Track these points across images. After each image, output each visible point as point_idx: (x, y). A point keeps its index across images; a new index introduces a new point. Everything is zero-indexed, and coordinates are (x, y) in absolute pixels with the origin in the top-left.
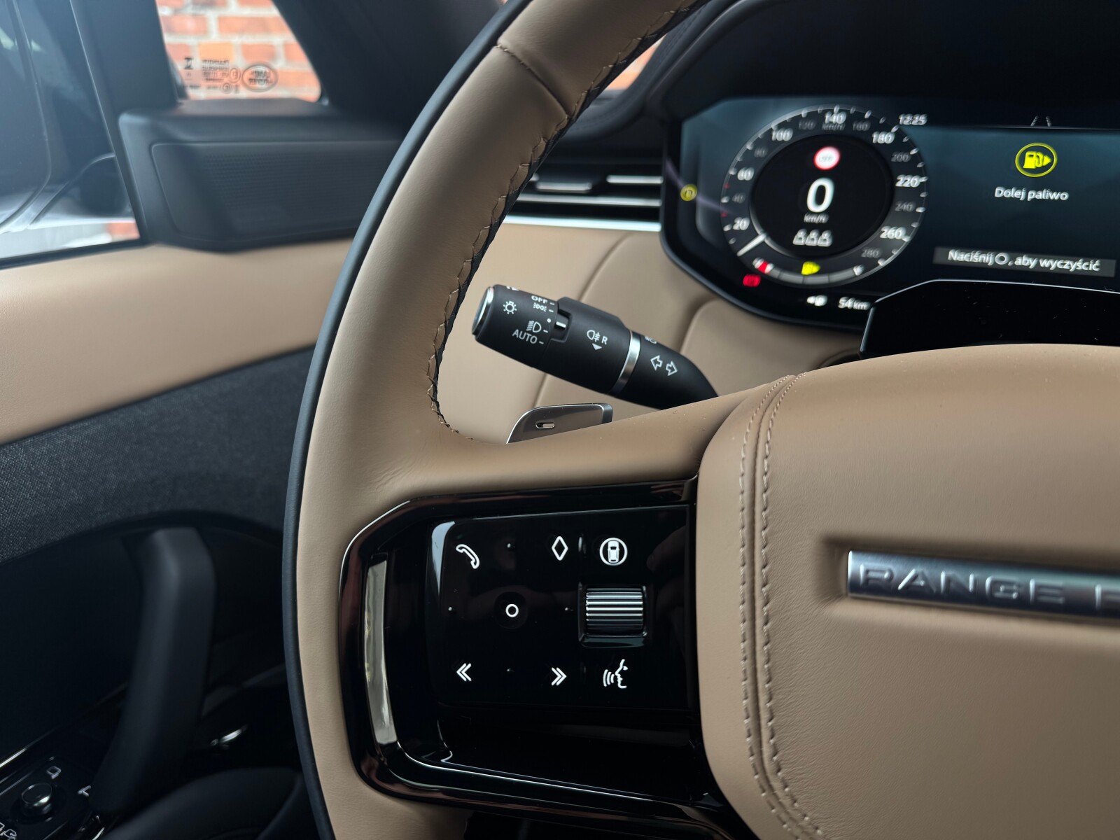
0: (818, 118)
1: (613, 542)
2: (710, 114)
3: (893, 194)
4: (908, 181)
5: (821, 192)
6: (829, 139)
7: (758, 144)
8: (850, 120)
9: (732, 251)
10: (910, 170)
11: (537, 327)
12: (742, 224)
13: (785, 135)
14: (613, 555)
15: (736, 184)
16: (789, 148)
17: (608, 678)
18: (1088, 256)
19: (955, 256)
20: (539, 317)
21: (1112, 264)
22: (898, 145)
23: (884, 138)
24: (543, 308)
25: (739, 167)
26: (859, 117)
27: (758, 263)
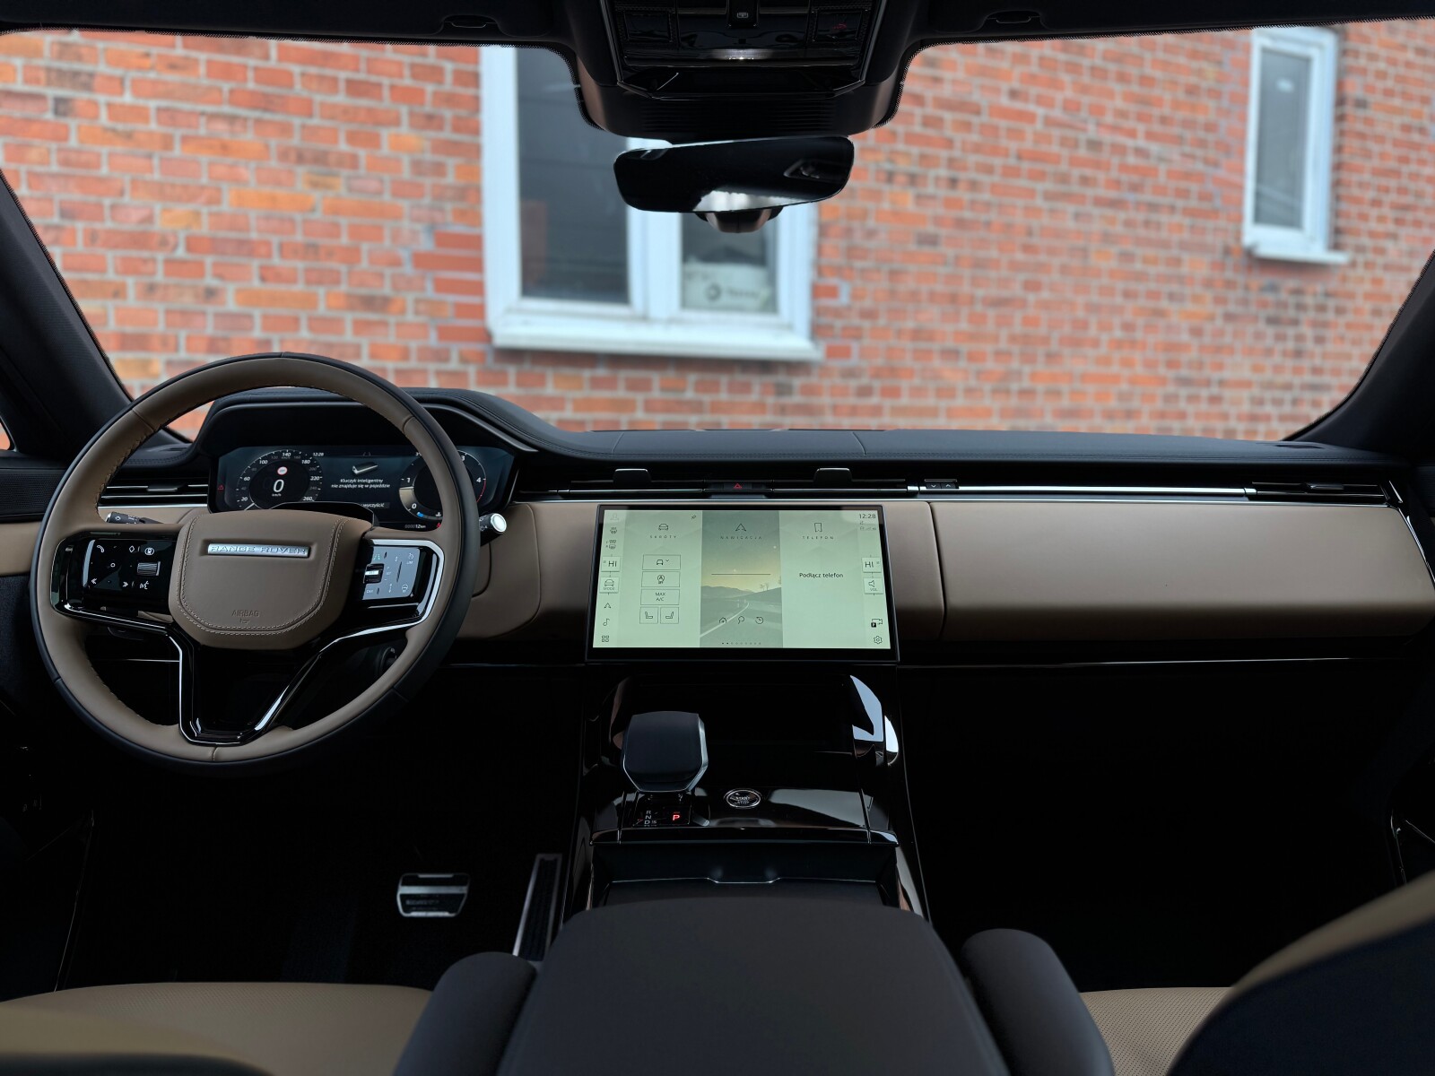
0: (279, 455)
1: (150, 549)
2: (232, 454)
3: (309, 483)
4: (315, 478)
5: (279, 484)
6: (283, 463)
7: (253, 466)
8: (293, 455)
10: (316, 474)
12: (245, 499)
13: (265, 462)
14: (149, 552)
15: (242, 482)
16: (266, 467)
17: (142, 586)
18: (380, 502)
21: (389, 504)
22: (312, 464)
23: (307, 462)
24: (133, 519)
25: (244, 476)
26: (297, 454)
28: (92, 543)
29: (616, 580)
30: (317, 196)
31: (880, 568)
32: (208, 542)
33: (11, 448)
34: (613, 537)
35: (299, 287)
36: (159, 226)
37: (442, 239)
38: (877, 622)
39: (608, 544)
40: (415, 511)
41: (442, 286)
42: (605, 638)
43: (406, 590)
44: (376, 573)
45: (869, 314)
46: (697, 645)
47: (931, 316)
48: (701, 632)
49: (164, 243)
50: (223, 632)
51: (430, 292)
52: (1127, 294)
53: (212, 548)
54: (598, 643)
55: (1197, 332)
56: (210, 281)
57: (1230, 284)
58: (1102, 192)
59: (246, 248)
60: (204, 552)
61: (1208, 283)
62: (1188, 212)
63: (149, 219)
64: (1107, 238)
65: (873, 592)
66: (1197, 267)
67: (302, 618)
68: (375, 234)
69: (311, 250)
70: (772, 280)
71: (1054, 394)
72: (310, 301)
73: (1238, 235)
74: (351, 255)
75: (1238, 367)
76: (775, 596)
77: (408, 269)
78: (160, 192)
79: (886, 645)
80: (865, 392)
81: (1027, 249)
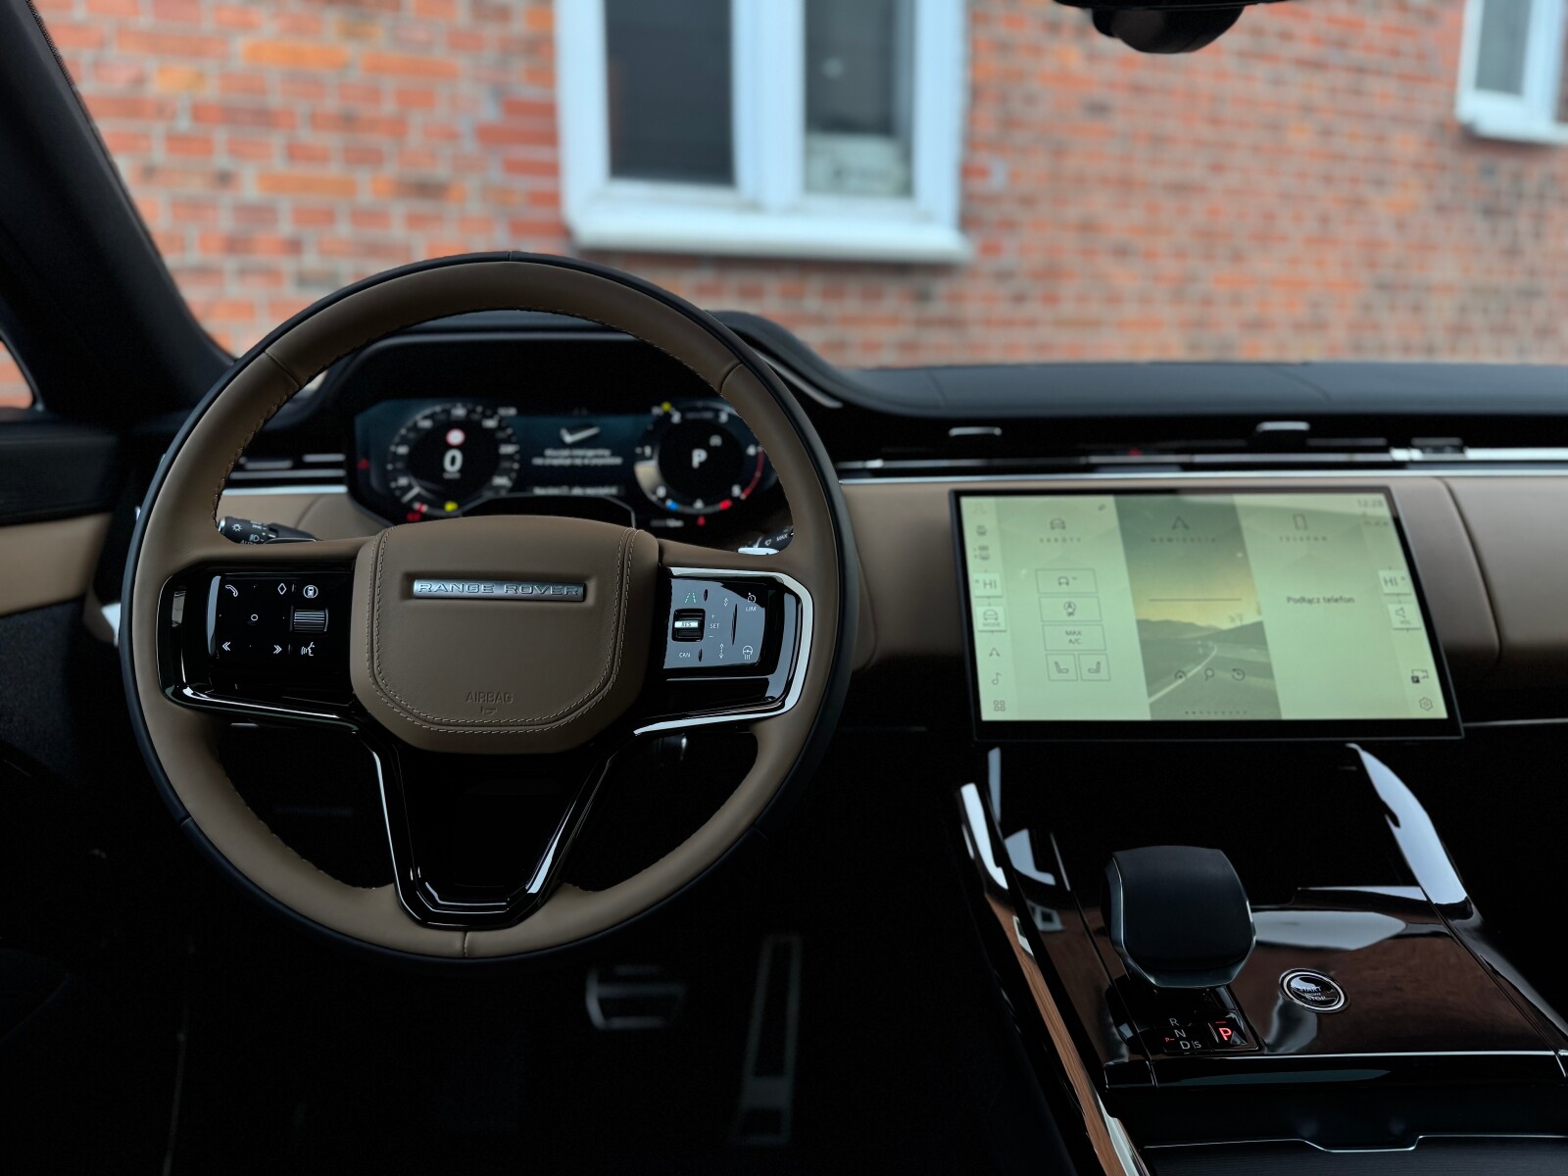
0: (447, 412)
1: (311, 587)
2: (373, 411)
3: (498, 457)
4: (507, 449)
5: (454, 459)
6: (457, 424)
7: (409, 430)
8: (470, 412)
9: (398, 500)
10: (508, 441)
11: (256, 538)
12: (403, 481)
13: (427, 424)
14: (311, 593)
15: (396, 457)
16: (428, 432)
17: (304, 651)
18: (610, 486)
19: (539, 491)
20: (256, 532)
21: (622, 489)
22: (501, 427)
23: (490, 423)
24: (259, 527)
25: (398, 445)
26: (473, 411)
27: (416, 506)
28: (216, 581)
29: (1000, 610)
30: (352, 50)
31: (1407, 586)
32: (411, 578)
33: (34, 402)
34: (984, 541)
35: (334, 170)
36: (156, 88)
37: (513, 107)
38: (1420, 675)
39: (978, 552)
40: (663, 500)
41: (514, 167)
42: (1000, 706)
43: (750, 654)
44: (694, 624)
45: (1027, 201)
46: (1145, 715)
47: (1100, 204)
48: (1150, 694)
49: (162, 110)
50: (452, 730)
51: (496, 174)
52: (1328, 179)
53: (418, 587)
54: (988, 713)
55: (1401, 225)
56: (222, 161)
57: (1442, 167)
58: (1306, 50)
59: (265, 118)
60: (408, 593)
61: (1418, 166)
62: (1404, 77)
63: (139, 81)
64: (1307, 109)
65: (1404, 626)
66: (1406, 145)
67: (583, 703)
68: (426, 99)
69: (347, 122)
70: (907, 156)
71: (1236, 301)
72: (347, 188)
73: (1451, 102)
74: (397, 127)
75: (1445, 269)
76: (1254, 634)
77: (469, 146)
78: (154, 43)
79: (1440, 712)
80: (1019, 299)
81: (1215, 121)
